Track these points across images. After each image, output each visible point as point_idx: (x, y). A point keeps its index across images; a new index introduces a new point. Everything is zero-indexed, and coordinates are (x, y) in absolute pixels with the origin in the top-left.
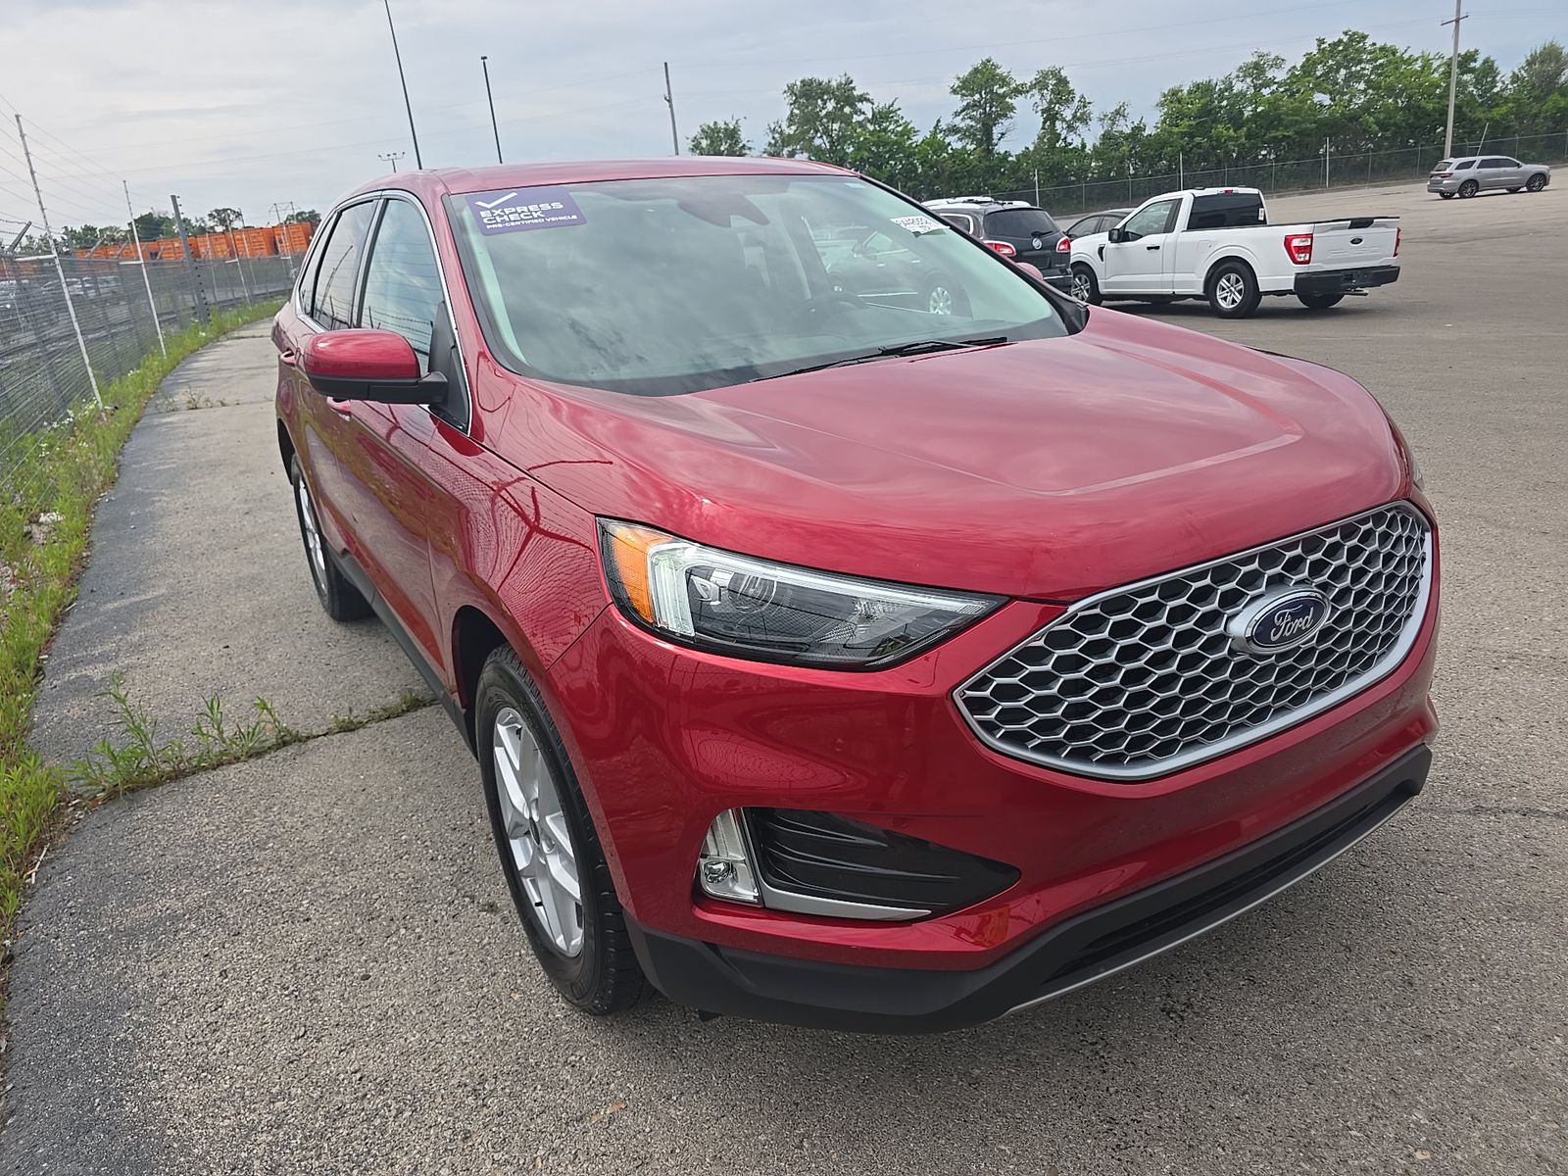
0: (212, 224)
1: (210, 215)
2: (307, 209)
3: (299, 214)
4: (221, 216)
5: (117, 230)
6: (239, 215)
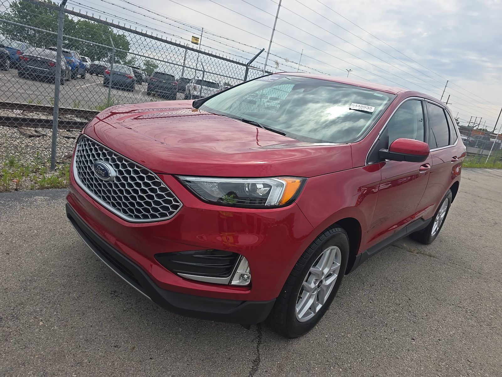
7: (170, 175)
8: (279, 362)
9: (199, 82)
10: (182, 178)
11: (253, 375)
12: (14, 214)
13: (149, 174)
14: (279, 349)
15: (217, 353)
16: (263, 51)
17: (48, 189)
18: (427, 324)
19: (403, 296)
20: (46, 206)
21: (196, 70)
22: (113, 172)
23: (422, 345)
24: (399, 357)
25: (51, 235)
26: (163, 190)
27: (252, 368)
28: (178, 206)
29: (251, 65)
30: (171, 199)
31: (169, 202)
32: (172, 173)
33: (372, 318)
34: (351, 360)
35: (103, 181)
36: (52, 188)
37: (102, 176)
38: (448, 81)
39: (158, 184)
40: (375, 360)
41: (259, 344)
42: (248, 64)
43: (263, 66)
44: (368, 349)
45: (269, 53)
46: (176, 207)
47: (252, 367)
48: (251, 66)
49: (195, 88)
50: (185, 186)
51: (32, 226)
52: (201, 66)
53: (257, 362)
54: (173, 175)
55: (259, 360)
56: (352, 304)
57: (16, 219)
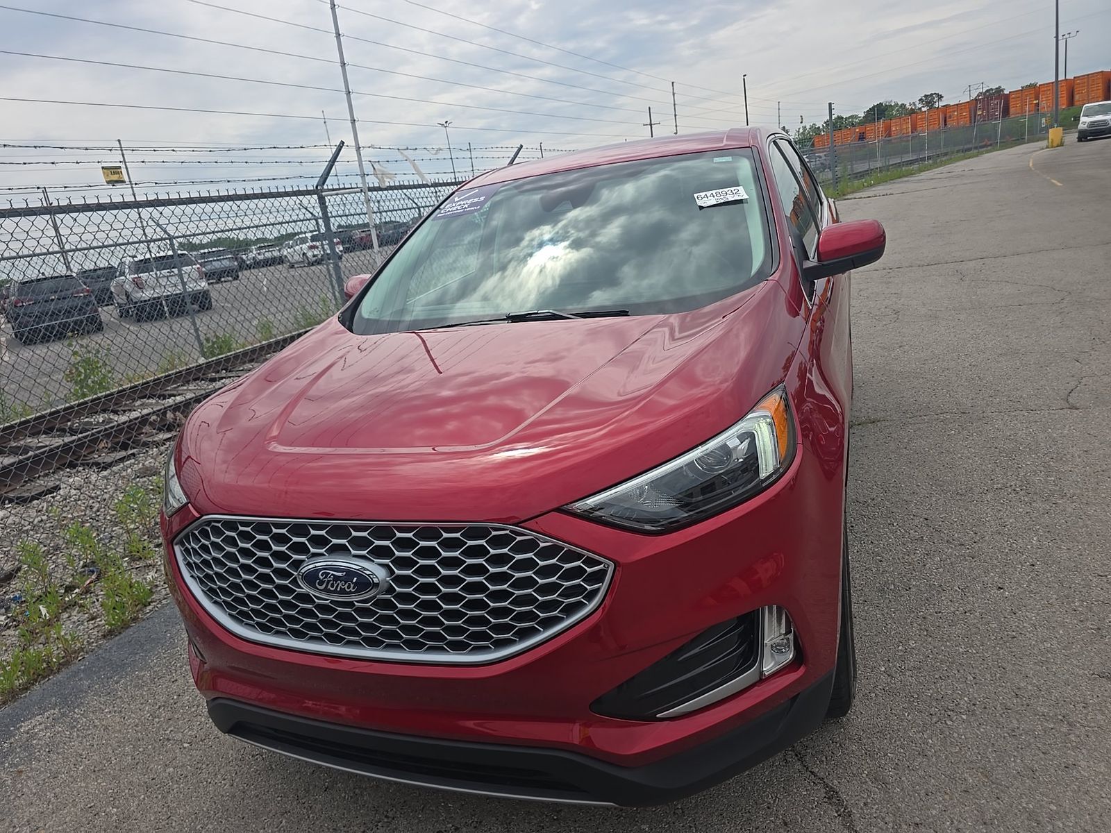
0: (920, 106)
1: (920, 100)
2: (994, 86)
3: (988, 91)
4: (928, 100)
5: (856, 117)
6: (940, 97)
7: (553, 512)
8: (866, 772)
9: (143, 266)
10: (579, 506)
11: (853, 826)
12: (12, 797)
13: (494, 533)
14: (840, 745)
15: (757, 829)
16: (342, 147)
17: (27, 689)
18: (990, 547)
19: (912, 519)
20: (71, 734)
21: (148, 242)
22: (376, 571)
23: (1020, 589)
24: (1014, 633)
25: (160, 796)
26: (546, 553)
27: (839, 815)
28: (603, 573)
29: (325, 187)
30: (578, 563)
31: (577, 573)
32: (555, 506)
33: (910, 588)
34: (959, 688)
35: (356, 603)
36: (36, 681)
37: (350, 592)
38: (673, 83)
39: (529, 545)
40: (990, 664)
41: (801, 759)
42: (317, 187)
43: (359, 180)
44: (961, 649)
45: (360, 148)
46: (598, 577)
47: (837, 812)
48: (329, 190)
49: (139, 285)
50: (599, 521)
51: (89, 802)
52: (158, 229)
53: (832, 796)
54: (558, 510)
55: (832, 789)
56: (857, 581)
57: (32, 810)
